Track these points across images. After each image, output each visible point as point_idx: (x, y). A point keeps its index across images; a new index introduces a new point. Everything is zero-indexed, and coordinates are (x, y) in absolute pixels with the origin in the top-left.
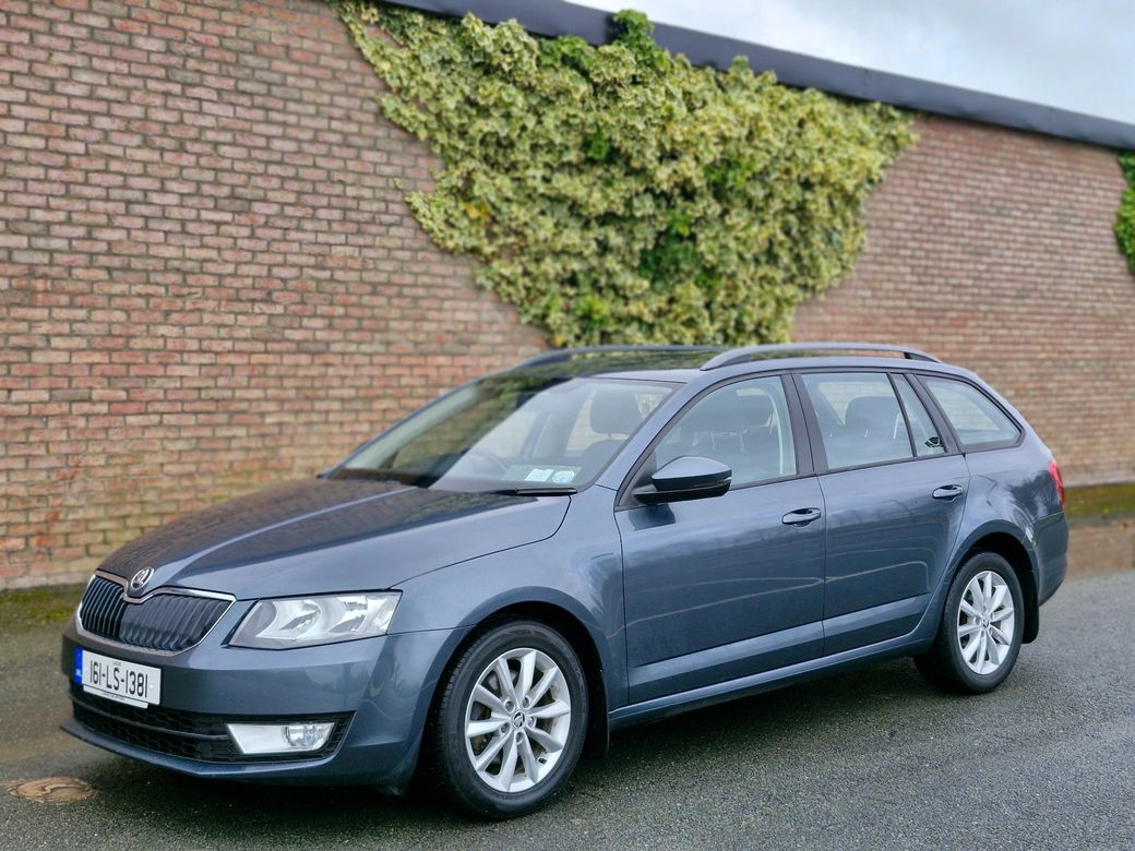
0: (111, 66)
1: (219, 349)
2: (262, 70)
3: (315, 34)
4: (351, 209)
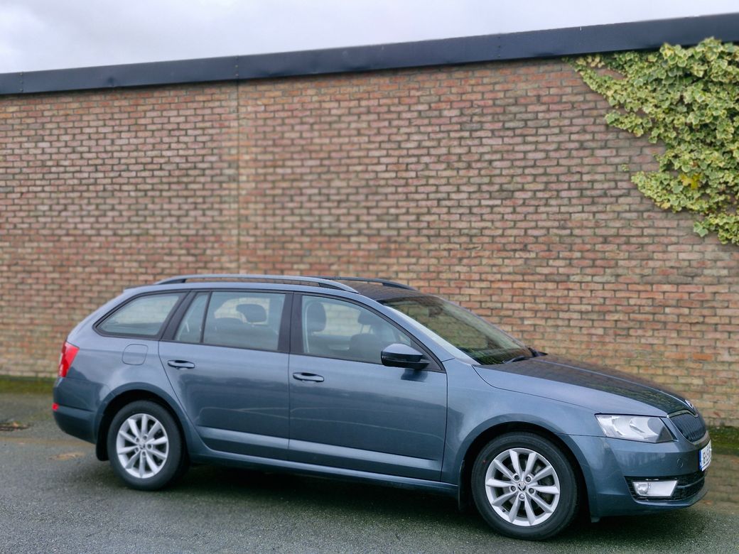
0: (429, 129)
1: (493, 279)
2: (521, 113)
3: (559, 84)
4: (586, 189)
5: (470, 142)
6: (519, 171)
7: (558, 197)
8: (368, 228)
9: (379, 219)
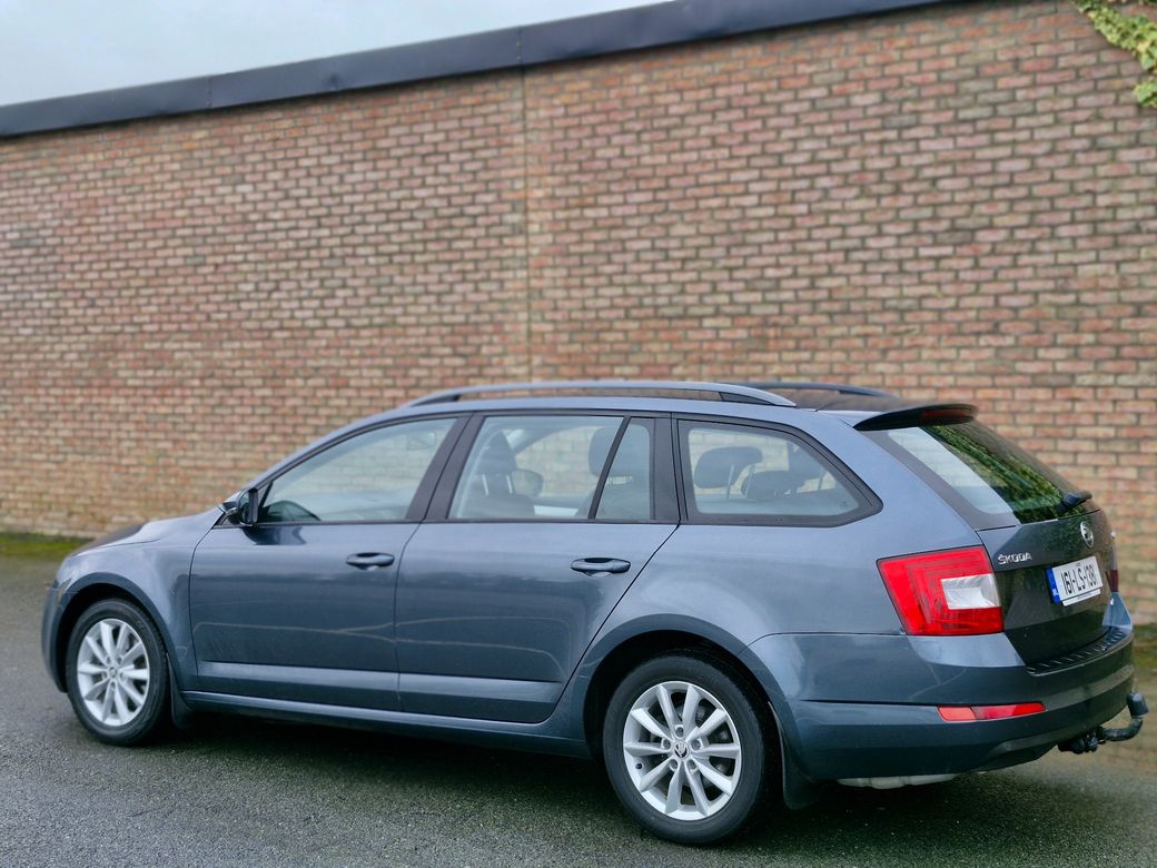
2: (985, 91)
3: (1052, 36)
4: (1103, 221)
5: (897, 148)
6: (984, 194)
7: (1053, 237)
8: (732, 303)
9: (750, 287)
